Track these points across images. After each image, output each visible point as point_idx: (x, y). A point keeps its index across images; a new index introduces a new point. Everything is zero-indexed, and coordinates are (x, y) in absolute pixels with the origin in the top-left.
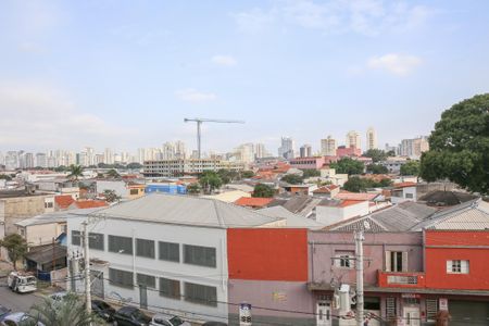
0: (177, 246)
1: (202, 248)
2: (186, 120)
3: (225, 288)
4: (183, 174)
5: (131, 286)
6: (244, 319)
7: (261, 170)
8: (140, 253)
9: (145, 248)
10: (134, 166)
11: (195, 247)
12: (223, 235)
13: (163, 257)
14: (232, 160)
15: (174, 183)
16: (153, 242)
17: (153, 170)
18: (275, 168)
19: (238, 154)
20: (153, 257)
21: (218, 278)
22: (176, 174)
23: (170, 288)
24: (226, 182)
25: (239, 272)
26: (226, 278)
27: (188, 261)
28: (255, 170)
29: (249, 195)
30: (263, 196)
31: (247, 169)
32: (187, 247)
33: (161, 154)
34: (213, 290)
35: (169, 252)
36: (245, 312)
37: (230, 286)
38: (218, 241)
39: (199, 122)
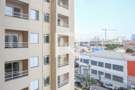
0: (111, 64)
1: (119, 66)
2: (102, 30)
3: (126, 78)
4: (101, 45)
5: (96, 74)
6: (132, 88)
7: (125, 44)
8: (99, 65)
9: (101, 64)
10: (86, 43)
11: (116, 65)
12: (126, 63)
13: (106, 67)
14: (115, 41)
15: (99, 47)
16: (103, 63)
17: (92, 44)
18: (131, 44)
19: (117, 40)
20: (103, 67)
21: (124, 75)
22: (99, 45)
23: (108, 76)
24: (115, 48)
25: (131, 74)
26: (126, 75)
27: (114, 69)
28: (124, 44)
29: (125, 52)
30: (130, 52)
31: (121, 44)
32: (114, 65)
33: (93, 39)
34: (122, 78)
35: (108, 66)
36: (133, 86)
37: (128, 78)
38: (124, 64)
39: (106, 30)
